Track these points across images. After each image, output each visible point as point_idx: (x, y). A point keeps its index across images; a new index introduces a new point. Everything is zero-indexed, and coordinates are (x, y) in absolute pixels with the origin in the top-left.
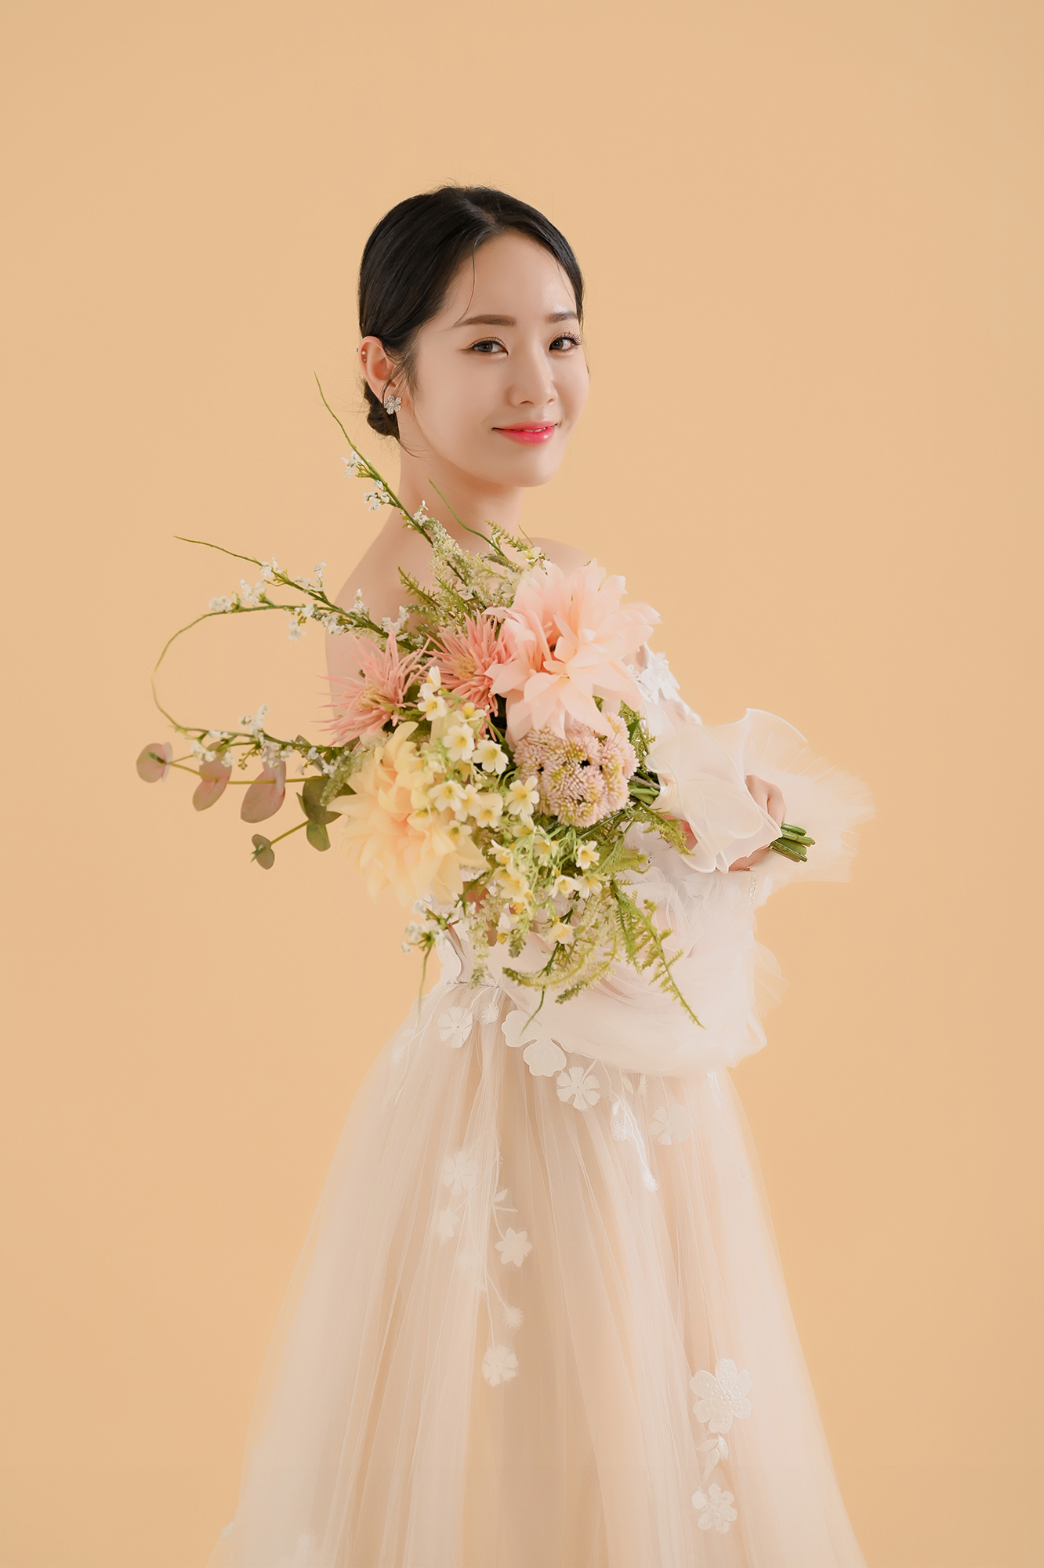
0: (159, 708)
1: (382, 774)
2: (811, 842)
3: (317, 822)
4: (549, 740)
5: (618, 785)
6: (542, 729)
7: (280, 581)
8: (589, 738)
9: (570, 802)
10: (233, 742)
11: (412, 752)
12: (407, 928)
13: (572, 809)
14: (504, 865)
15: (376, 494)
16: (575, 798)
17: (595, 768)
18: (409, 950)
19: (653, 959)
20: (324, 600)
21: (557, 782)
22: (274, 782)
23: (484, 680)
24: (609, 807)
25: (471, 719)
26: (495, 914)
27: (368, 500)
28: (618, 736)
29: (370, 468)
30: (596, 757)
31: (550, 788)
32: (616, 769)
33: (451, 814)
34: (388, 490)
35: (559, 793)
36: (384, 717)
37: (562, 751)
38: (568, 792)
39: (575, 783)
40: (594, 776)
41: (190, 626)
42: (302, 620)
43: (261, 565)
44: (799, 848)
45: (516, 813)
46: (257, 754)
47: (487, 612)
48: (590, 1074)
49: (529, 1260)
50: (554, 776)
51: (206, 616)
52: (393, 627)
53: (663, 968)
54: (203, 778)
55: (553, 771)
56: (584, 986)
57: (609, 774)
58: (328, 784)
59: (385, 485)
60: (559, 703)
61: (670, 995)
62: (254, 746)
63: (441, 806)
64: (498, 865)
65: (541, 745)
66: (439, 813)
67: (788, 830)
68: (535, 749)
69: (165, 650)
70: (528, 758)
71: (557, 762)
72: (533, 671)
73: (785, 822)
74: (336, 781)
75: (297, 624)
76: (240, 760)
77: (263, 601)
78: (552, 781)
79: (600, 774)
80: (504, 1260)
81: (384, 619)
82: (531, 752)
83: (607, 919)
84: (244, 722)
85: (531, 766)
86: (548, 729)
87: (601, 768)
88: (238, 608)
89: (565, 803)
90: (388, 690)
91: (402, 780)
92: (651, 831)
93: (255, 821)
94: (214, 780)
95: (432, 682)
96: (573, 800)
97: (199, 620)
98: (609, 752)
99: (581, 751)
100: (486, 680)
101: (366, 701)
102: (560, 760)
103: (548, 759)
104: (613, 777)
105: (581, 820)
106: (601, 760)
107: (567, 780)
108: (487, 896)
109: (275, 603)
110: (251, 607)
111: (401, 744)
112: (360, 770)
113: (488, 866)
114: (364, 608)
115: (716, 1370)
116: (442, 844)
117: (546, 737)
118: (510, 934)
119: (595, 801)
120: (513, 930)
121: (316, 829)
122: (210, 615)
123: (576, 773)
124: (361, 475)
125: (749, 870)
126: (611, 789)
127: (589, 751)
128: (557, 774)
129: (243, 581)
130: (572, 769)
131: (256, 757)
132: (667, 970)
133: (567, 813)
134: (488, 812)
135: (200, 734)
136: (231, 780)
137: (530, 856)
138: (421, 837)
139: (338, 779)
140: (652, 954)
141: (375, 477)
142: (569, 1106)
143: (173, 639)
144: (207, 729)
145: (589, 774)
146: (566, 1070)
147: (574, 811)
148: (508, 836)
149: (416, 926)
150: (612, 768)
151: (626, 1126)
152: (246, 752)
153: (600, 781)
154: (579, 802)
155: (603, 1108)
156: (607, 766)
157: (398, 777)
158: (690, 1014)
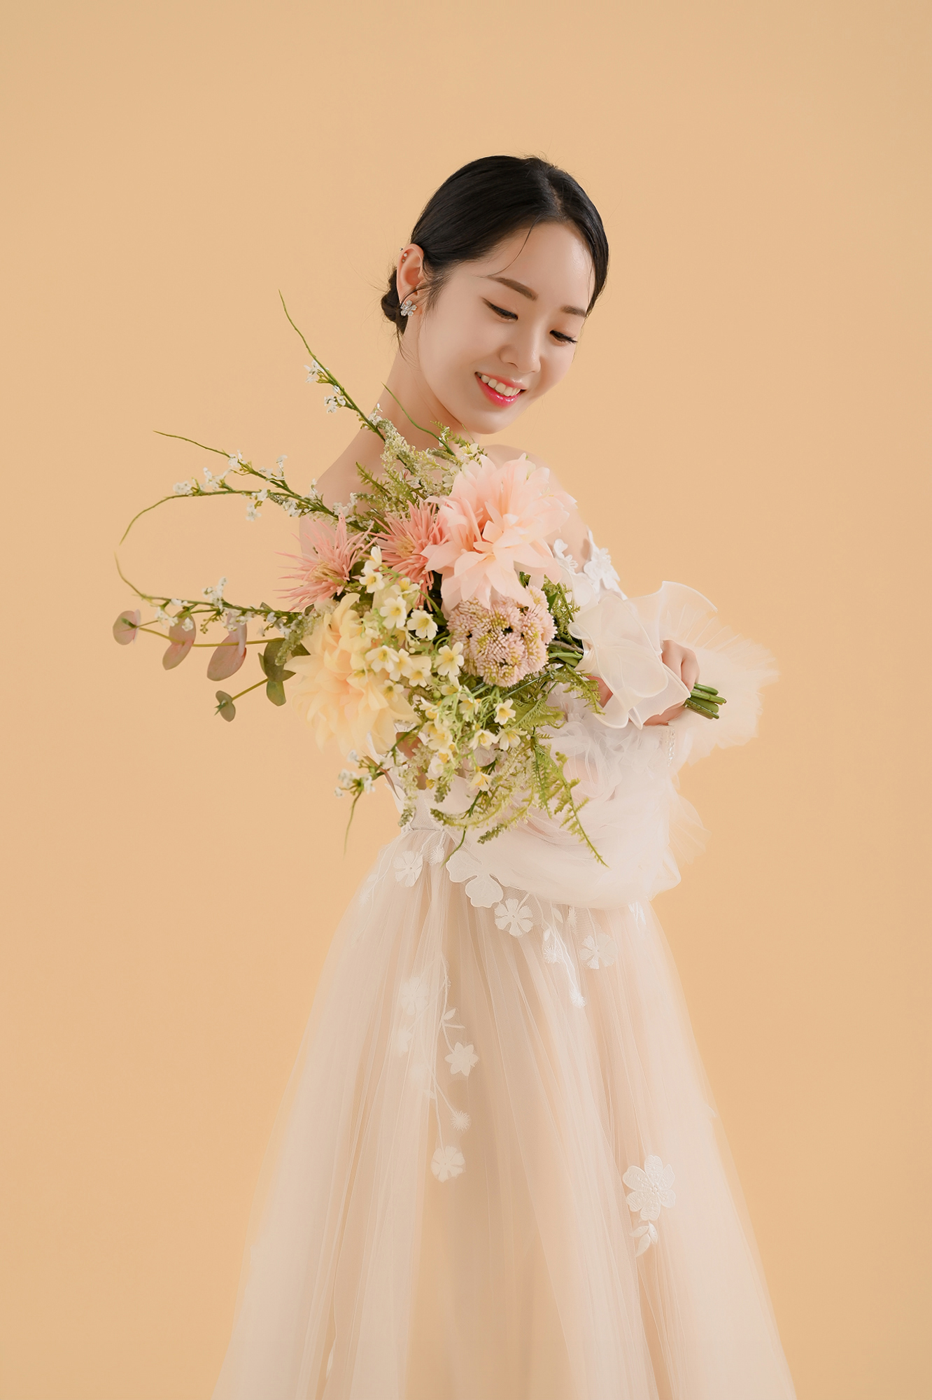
0: (123, 578)
1: (329, 638)
2: (723, 701)
3: (274, 679)
4: (477, 610)
5: (537, 650)
6: (471, 600)
7: (245, 471)
8: (511, 609)
9: (494, 665)
10: (192, 611)
11: (354, 619)
12: (339, 775)
13: (495, 670)
14: (433, 720)
15: (335, 397)
16: (498, 662)
17: (516, 635)
18: (341, 795)
19: (564, 805)
20: (285, 487)
21: (482, 647)
22: (237, 644)
23: (420, 559)
24: (529, 669)
25: (406, 592)
26: (425, 761)
27: (328, 403)
28: (538, 607)
29: (329, 375)
30: (517, 625)
31: (476, 652)
32: (535, 635)
33: (386, 675)
34: (345, 394)
35: (484, 656)
36: (332, 588)
37: (488, 620)
38: (492, 655)
39: (498, 648)
40: (515, 642)
41: (154, 507)
42: (259, 504)
43: (229, 456)
44: (711, 706)
45: (444, 675)
46: (217, 620)
47: (427, 501)
48: (524, 905)
49: (475, 1070)
50: (480, 642)
51: (169, 498)
52: (342, 510)
53: (572, 813)
54: (172, 641)
55: (480, 637)
56: (504, 828)
57: (530, 640)
58: (283, 645)
59: (342, 390)
60: (486, 578)
61: (577, 837)
62: (215, 612)
63: (377, 668)
64: (428, 720)
65: (470, 615)
66: (375, 674)
67: (701, 690)
68: (465, 618)
69: (130, 526)
70: (457, 625)
71: (483, 629)
72: (464, 550)
73: (699, 683)
74: (290, 643)
75: (254, 507)
76: (202, 626)
77: (223, 486)
78: (478, 646)
79: (521, 639)
80: (453, 1071)
81: (336, 504)
82: (462, 620)
83: (525, 768)
84: (206, 593)
85: (461, 633)
86: (477, 601)
87: (522, 636)
88: (198, 492)
89: (489, 666)
90: (336, 566)
91: (345, 643)
92: (570, 691)
93: (219, 679)
94: (181, 643)
95: (373, 560)
96: (496, 663)
97: (162, 502)
98: (529, 621)
99: (504, 620)
100: (422, 558)
101: (318, 574)
102: (485, 627)
103: (476, 626)
104: (533, 643)
105: (503, 680)
106: (522, 628)
107: (491, 645)
108: (419, 745)
109: (234, 489)
110: (212, 491)
111: (344, 612)
112: (311, 634)
113: (420, 721)
114: (317, 495)
115: (645, 1166)
116: (376, 701)
117: (474, 608)
118: (437, 781)
119: (516, 664)
120: (441, 777)
121: (275, 686)
122: (173, 497)
123: (499, 639)
124: (321, 381)
125: (667, 724)
126: (531, 654)
127: (511, 620)
128: (482, 640)
129: (205, 469)
130: (496, 636)
131: (216, 622)
132: (575, 815)
133: (491, 674)
134: (419, 673)
135: (163, 602)
136: (195, 643)
137: (454, 712)
138: (360, 695)
139: (292, 641)
140: (562, 801)
141: (333, 382)
142: (505, 932)
143: (137, 517)
144: (169, 598)
145: (511, 640)
146: (503, 902)
147: (497, 673)
148: (437, 694)
149: (348, 773)
150: (531, 635)
151: (556, 951)
152: (207, 618)
153: (521, 646)
154: (502, 665)
155: (536, 935)
156: (527, 634)
157: (341, 640)
158: (595, 854)
